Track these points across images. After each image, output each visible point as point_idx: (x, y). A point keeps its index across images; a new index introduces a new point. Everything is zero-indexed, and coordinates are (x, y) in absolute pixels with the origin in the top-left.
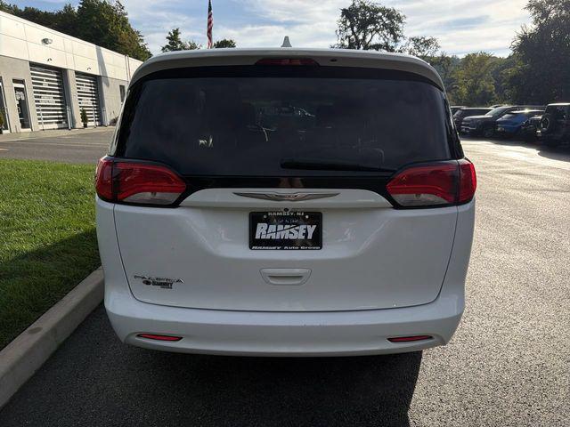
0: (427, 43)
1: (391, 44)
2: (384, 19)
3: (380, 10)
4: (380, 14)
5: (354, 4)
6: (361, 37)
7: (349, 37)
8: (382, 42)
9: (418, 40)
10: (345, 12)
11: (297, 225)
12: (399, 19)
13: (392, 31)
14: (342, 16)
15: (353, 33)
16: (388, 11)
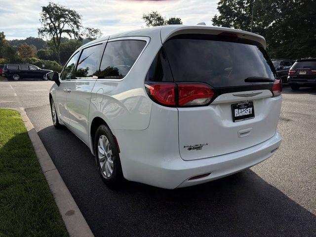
0: (96, 31)
1: (76, 30)
2: (70, 15)
3: (67, 10)
4: (67, 13)
5: (50, 5)
6: (57, 25)
7: (49, 24)
8: (70, 28)
9: (90, 30)
10: (44, 9)
11: (247, 108)
12: (78, 16)
13: (76, 23)
14: (43, 11)
15: (52, 22)
16: (71, 11)
